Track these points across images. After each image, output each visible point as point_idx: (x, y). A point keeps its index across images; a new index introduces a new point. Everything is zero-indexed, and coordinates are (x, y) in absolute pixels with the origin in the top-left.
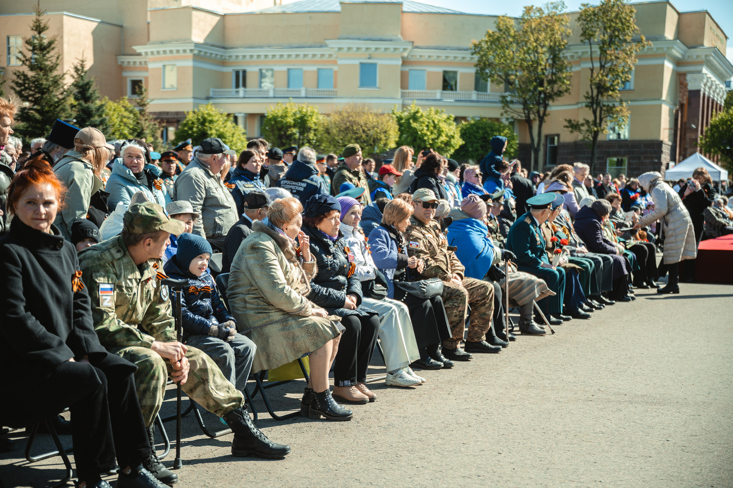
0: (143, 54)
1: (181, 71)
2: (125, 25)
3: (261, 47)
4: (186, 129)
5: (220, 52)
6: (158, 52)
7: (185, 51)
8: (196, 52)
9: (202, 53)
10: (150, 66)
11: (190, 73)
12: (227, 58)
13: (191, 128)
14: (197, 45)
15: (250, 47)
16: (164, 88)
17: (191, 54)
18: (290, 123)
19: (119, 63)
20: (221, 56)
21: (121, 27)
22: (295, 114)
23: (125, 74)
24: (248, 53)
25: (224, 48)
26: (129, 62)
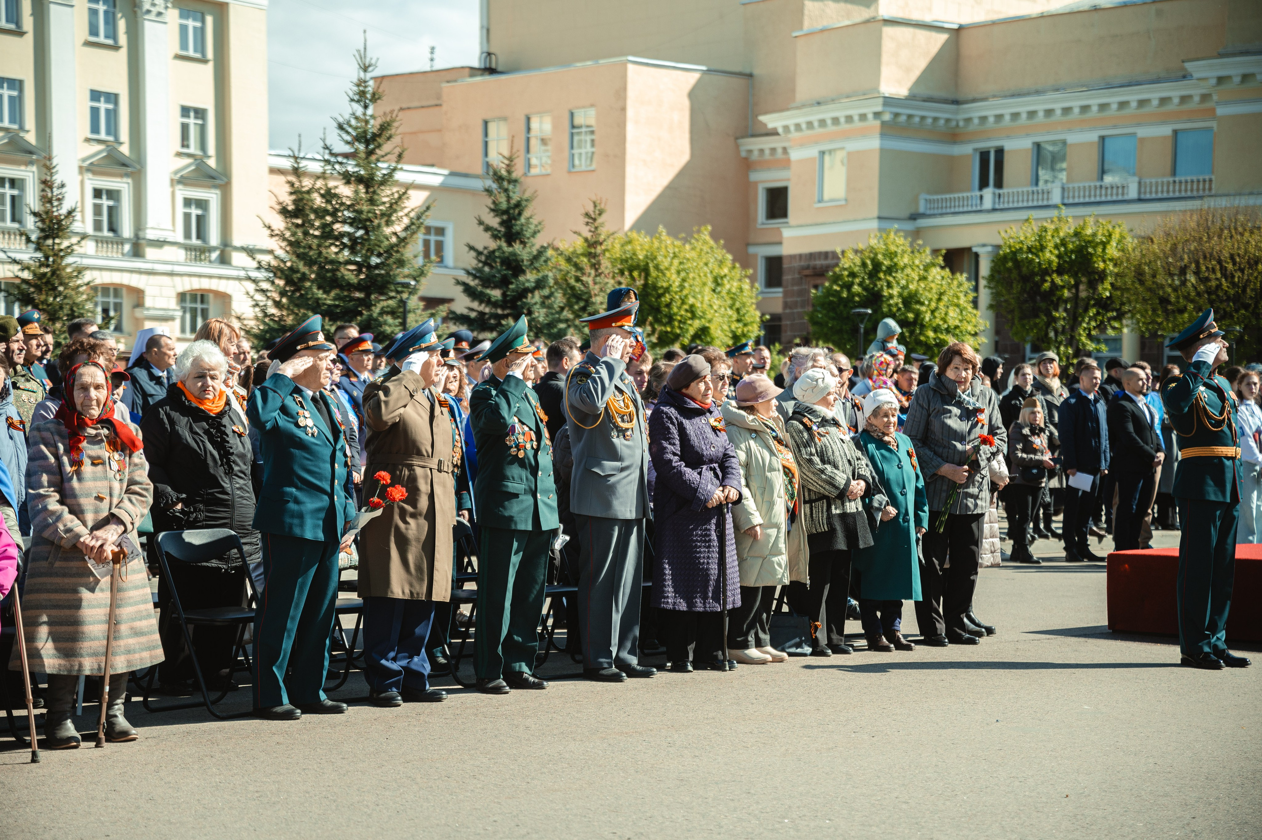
0: (780, 130)
1: (854, 161)
2: (756, 72)
3: (1038, 92)
4: (836, 287)
5: (944, 113)
6: (810, 125)
7: (863, 117)
8: (887, 117)
9: (903, 119)
10: (795, 155)
11: (874, 164)
12: (961, 124)
13: (849, 286)
14: (888, 101)
15: (1013, 96)
16: (821, 200)
17: (878, 123)
18: (1050, 262)
19: (743, 154)
20: (948, 121)
21: (750, 75)
22: (1063, 243)
23: (754, 177)
24: (1008, 108)
25: (956, 102)
26: (762, 151)
